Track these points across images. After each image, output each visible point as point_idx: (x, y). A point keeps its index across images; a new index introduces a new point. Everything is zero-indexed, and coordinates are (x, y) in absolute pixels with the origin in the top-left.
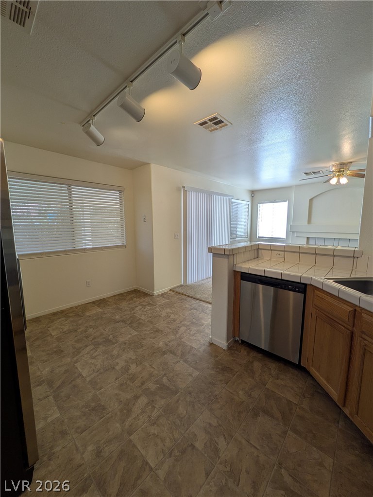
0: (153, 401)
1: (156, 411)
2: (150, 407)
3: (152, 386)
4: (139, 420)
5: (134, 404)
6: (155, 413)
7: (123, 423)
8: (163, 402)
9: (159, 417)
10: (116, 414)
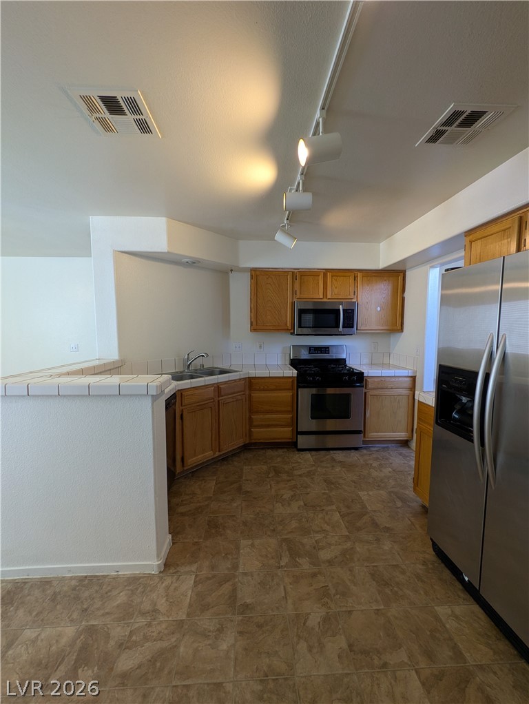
0: (314, 548)
1: (318, 538)
2: (320, 544)
3: (305, 564)
4: (336, 541)
5: (336, 557)
6: (319, 536)
7: (352, 548)
8: (305, 540)
9: (317, 532)
10: (359, 560)
